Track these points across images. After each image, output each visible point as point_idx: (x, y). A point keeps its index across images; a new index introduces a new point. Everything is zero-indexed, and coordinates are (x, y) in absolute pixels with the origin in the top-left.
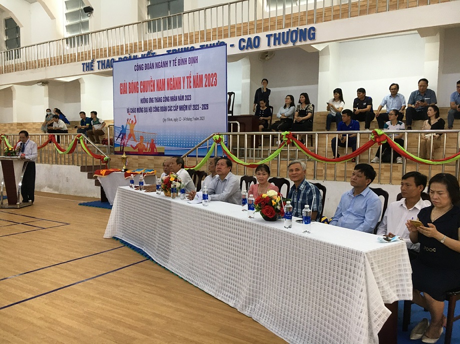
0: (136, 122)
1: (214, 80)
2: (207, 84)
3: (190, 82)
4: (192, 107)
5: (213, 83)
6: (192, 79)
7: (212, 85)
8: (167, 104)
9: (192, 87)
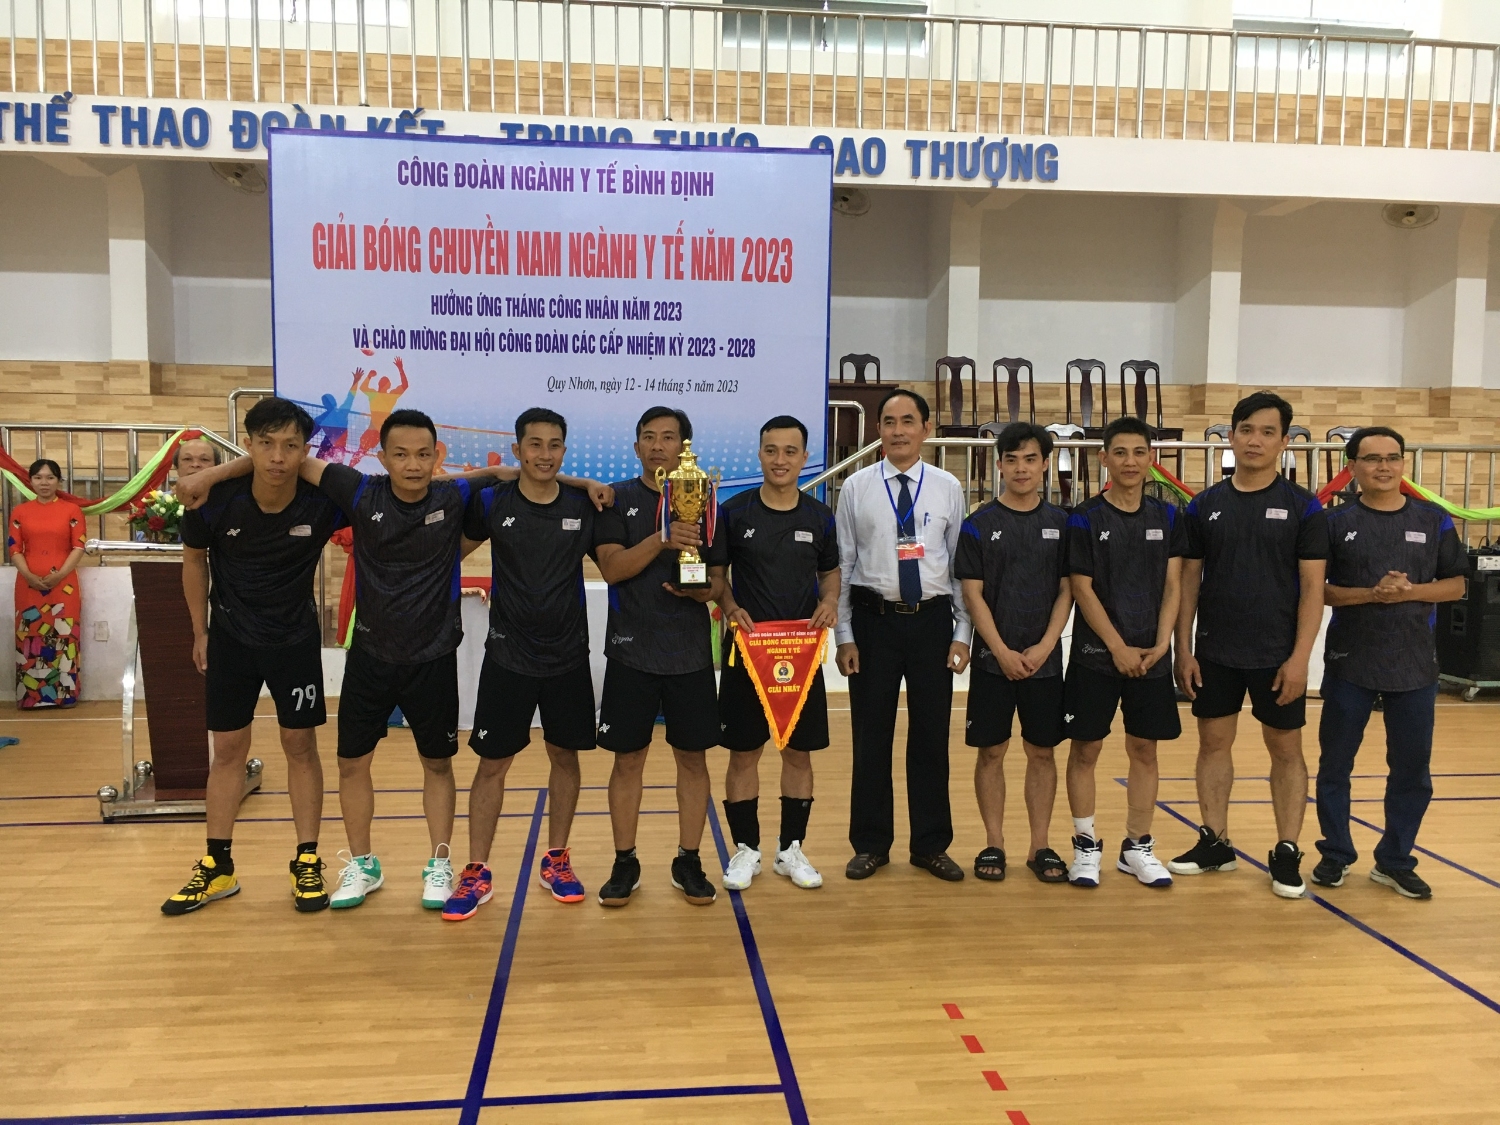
0: (405, 385)
1: (781, 261)
2: (752, 271)
3: (679, 257)
4: (686, 346)
5: (777, 272)
6: (686, 250)
7: (773, 278)
8: (568, 327)
9: (688, 273)
